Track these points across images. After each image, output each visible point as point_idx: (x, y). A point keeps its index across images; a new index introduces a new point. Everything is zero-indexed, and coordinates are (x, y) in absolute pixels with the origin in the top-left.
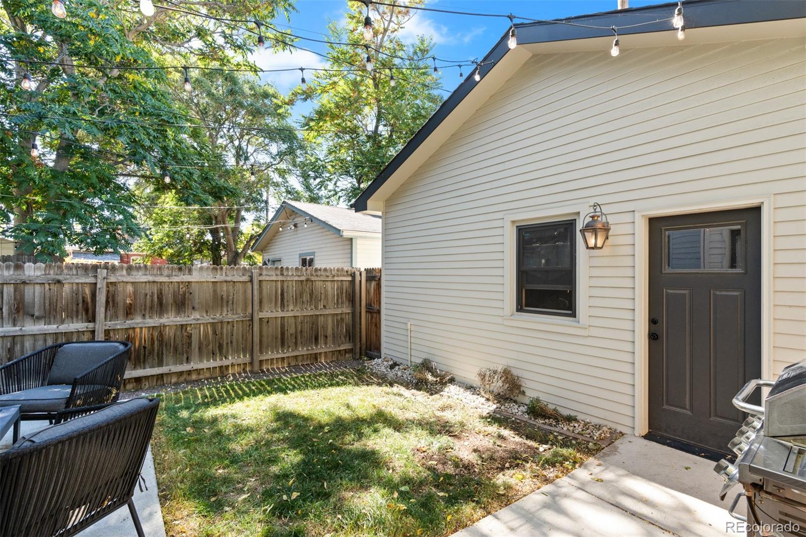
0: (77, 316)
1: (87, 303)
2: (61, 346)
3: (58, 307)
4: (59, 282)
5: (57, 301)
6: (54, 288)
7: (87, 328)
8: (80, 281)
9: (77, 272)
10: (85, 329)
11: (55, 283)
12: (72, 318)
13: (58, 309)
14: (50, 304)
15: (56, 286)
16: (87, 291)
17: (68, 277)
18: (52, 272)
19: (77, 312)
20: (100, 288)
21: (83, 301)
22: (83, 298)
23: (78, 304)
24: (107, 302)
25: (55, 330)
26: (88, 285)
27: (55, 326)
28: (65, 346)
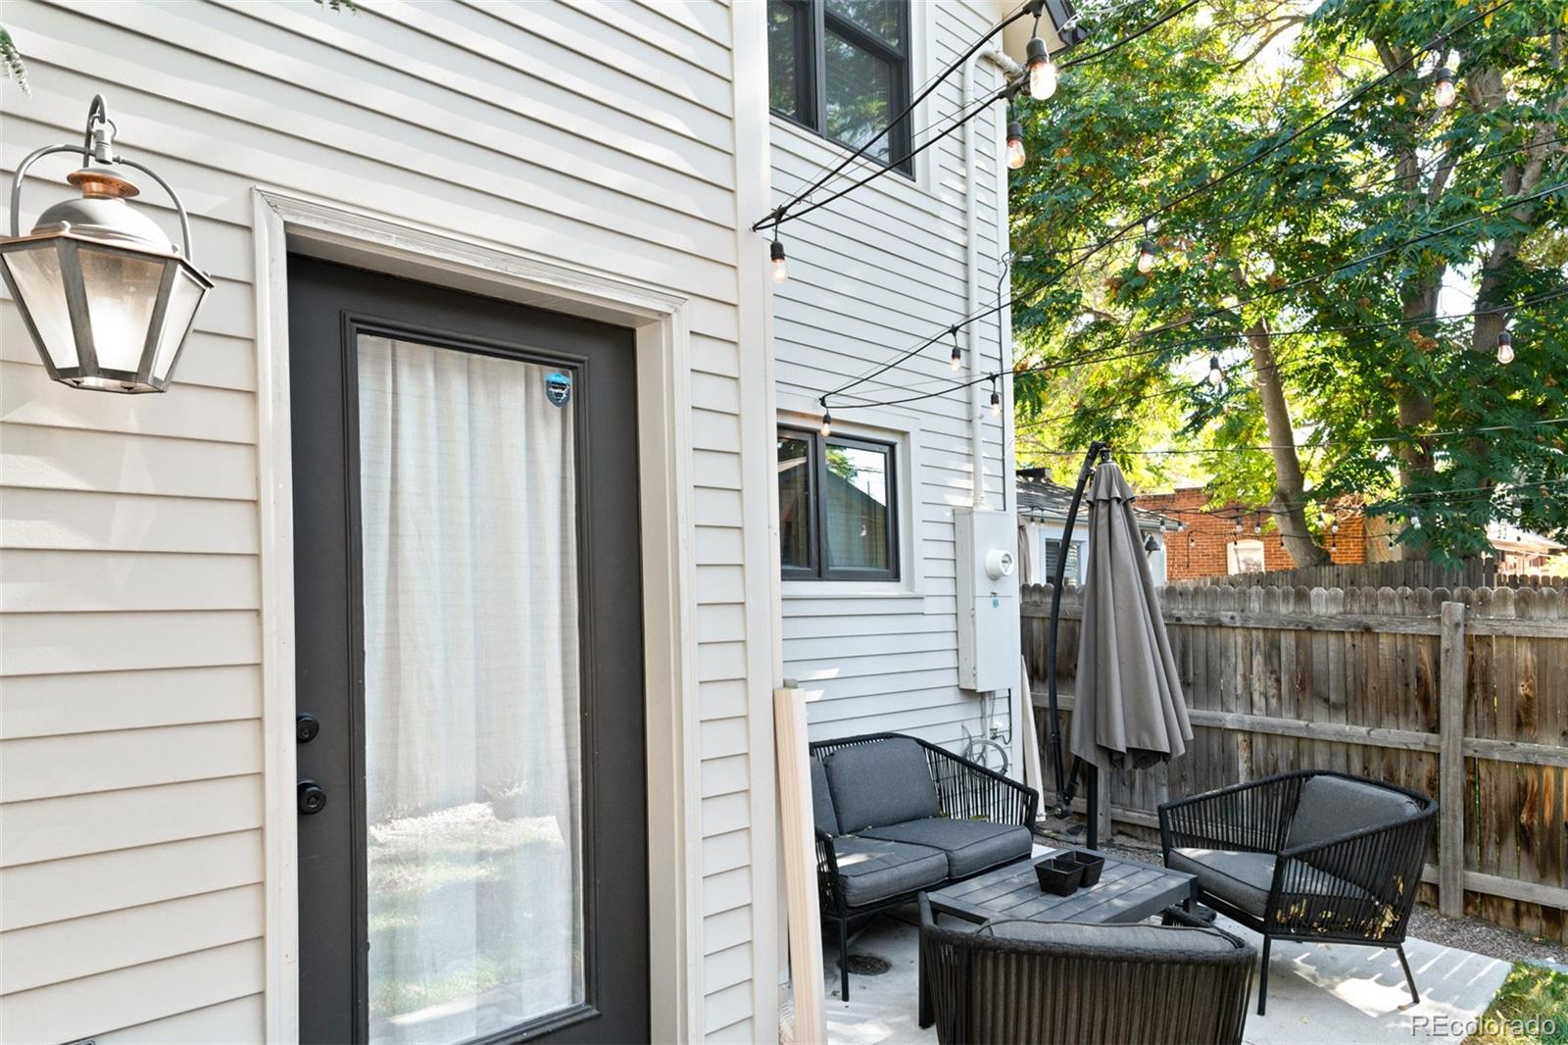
0: (1406, 714)
1: (1426, 685)
2: (1309, 775)
3: (1369, 685)
4: (1368, 630)
5: (1367, 673)
6: (1362, 642)
7: (1426, 745)
8: (1410, 631)
9: (1404, 608)
10: (1420, 747)
11: (1362, 633)
12: (1397, 716)
13: (1369, 693)
14: (1355, 678)
15: (1364, 639)
16: (1426, 654)
17: (1385, 619)
18: (1356, 608)
19: (1407, 702)
20: (1447, 651)
21: (1419, 679)
22: (1418, 671)
23: (1407, 685)
24: (1470, 686)
25: (1364, 738)
26: (1427, 640)
27: (1363, 730)
28: (1317, 777)
